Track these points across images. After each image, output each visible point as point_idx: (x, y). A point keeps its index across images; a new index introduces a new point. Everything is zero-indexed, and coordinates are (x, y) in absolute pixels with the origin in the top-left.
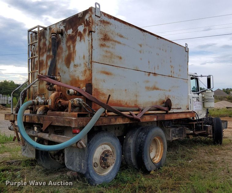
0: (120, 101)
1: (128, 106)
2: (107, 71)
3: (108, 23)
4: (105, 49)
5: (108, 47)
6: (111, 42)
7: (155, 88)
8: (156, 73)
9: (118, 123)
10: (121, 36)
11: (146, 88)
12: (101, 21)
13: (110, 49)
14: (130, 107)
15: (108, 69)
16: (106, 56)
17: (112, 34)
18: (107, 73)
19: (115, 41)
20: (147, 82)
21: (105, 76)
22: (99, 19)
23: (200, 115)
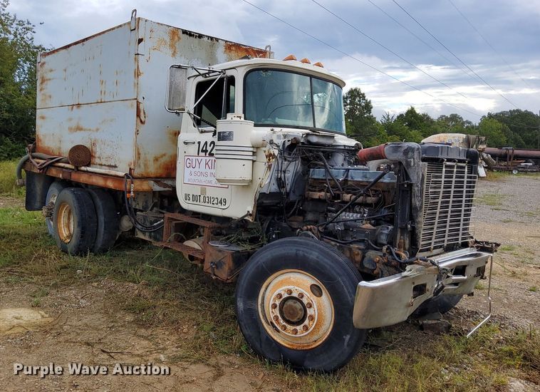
2: (43, 115)
3: (44, 63)
5: (44, 89)
6: (45, 83)
7: (78, 129)
8: (80, 103)
11: (69, 128)
12: (41, 66)
16: (43, 100)
18: (43, 118)
19: (48, 80)
20: (70, 119)
21: (42, 122)
23: (216, 201)
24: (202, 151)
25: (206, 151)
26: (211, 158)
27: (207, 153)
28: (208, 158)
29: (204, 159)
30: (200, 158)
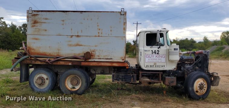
0: (45, 53)
1: (51, 56)
2: (36, 38)
3: (37, 15)
4: (35, 27)
5: (37, 26)
6: (39, 24)
7: (78, 45)
8: (79, 35)
9: (37, 63)
10: (46, 19)
11: (68, 45)
12: (32, 15)
13: (38, 27)
14: (53, 56)
15: (37, 37)
16: (36, 31)
17: (40, 19)
18: (36, 39)
19: (42, 23)
20: (70, 41)
21: (35, 41)
22: (31, 14)
23: (161, 66)
24: (154, 53)
25: (156, 53)
26: (158, 55)
27: (156, 54)
28: (157, 55)
29: (155, 55)
30: (153, 55)
